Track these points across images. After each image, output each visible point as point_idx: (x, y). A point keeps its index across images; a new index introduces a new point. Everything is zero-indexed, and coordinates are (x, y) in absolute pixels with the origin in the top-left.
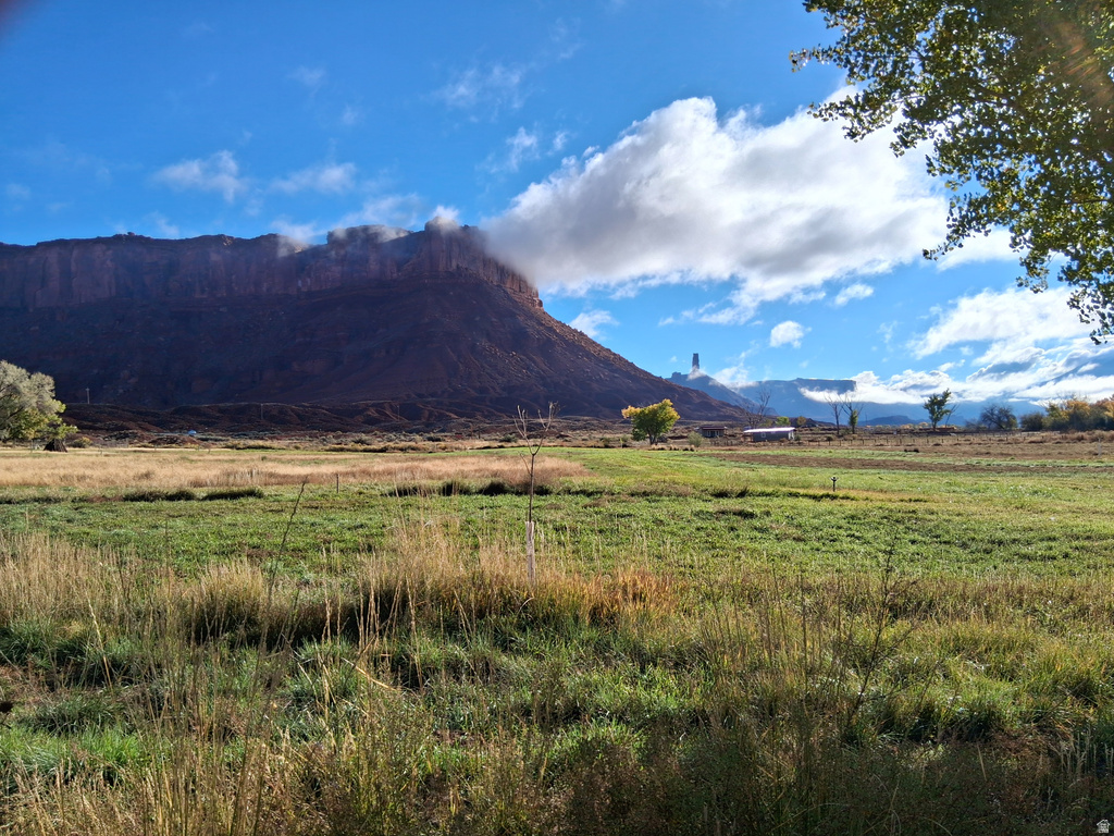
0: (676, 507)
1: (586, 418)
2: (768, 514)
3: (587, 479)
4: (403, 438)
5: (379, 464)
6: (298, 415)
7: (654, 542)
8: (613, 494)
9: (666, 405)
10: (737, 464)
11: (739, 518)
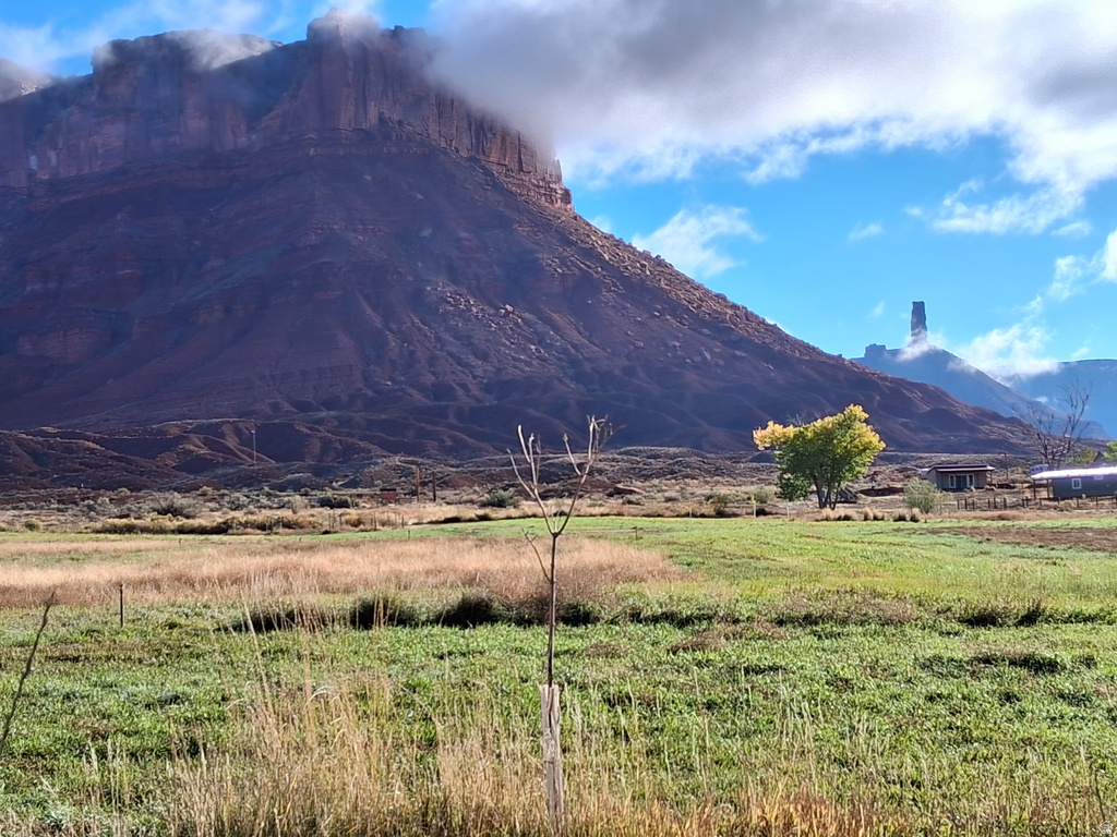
0: (880, 648)
1: (672, 450)
2: (1089, 662)
3: (678, 588)
4: (264, 500)
5: (211, 558)
6: (34, 454)
7: (829, 730)
8: (736, 621)
9: (855, 418)
10: (1018, 550)
11: (1024, 672)
